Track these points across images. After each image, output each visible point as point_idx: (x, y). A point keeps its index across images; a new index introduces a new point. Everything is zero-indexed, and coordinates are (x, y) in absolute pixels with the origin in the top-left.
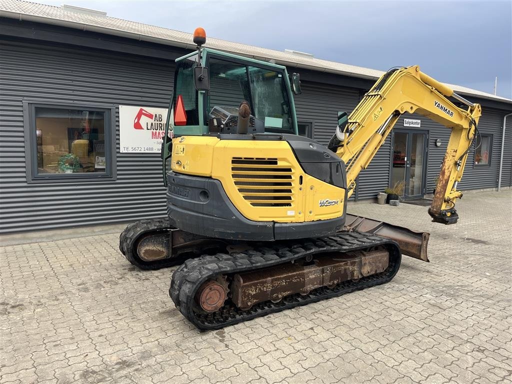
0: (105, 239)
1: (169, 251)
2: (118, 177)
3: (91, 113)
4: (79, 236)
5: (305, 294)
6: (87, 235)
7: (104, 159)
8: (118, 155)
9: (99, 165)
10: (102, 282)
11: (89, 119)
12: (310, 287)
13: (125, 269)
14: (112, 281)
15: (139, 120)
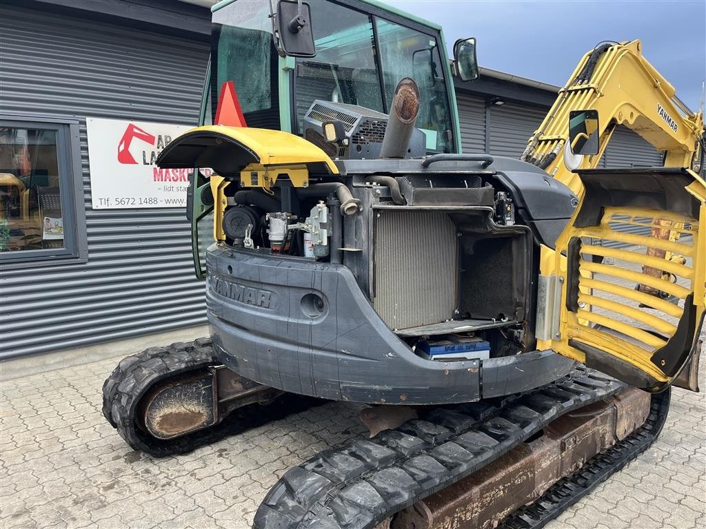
0: (69, 379)
1: (212, 410)
2: (91, 256)
3: (31, 133)
4: (17, 375)
5: (532, 502)
6: (33, 371)
7: (60, 221)
8: (89, 213)
9: (52, 234)
10: (68, 503)
11: (29, 145)
12: (542, 487)
13: (118, 457)
14: (91, 496)
15: (127, 146)
